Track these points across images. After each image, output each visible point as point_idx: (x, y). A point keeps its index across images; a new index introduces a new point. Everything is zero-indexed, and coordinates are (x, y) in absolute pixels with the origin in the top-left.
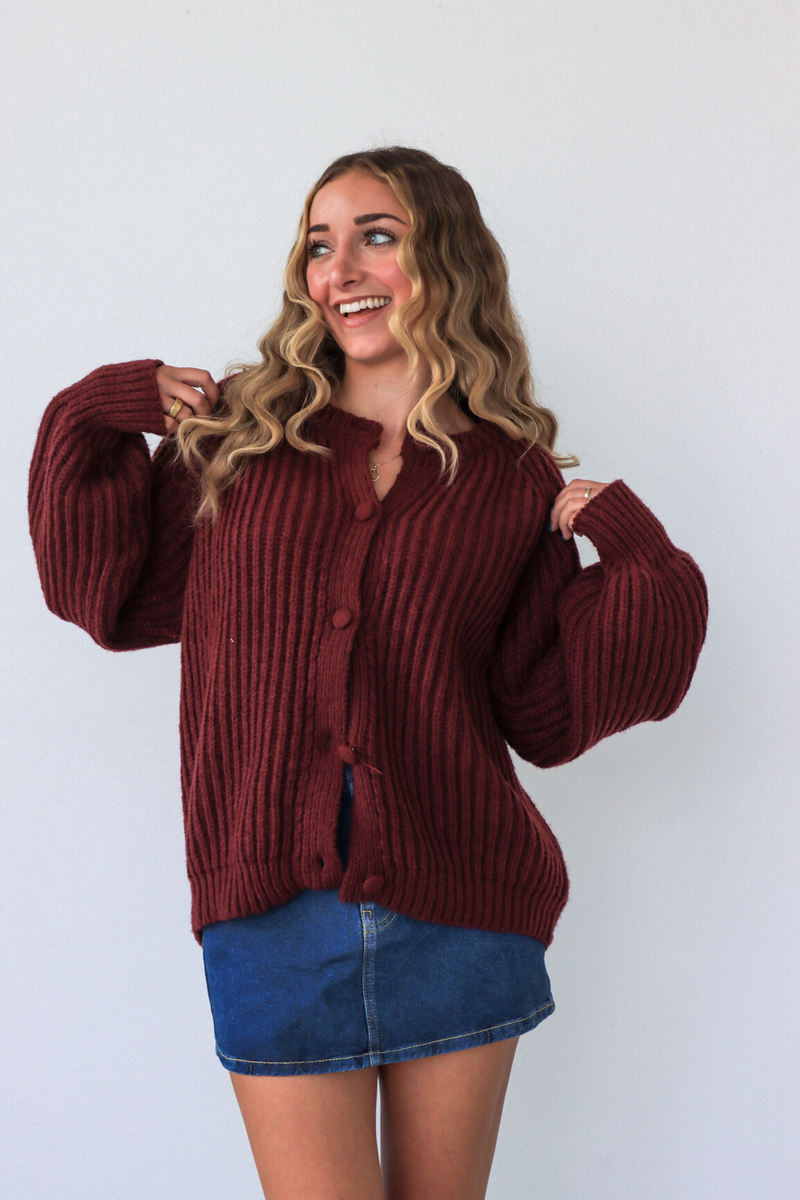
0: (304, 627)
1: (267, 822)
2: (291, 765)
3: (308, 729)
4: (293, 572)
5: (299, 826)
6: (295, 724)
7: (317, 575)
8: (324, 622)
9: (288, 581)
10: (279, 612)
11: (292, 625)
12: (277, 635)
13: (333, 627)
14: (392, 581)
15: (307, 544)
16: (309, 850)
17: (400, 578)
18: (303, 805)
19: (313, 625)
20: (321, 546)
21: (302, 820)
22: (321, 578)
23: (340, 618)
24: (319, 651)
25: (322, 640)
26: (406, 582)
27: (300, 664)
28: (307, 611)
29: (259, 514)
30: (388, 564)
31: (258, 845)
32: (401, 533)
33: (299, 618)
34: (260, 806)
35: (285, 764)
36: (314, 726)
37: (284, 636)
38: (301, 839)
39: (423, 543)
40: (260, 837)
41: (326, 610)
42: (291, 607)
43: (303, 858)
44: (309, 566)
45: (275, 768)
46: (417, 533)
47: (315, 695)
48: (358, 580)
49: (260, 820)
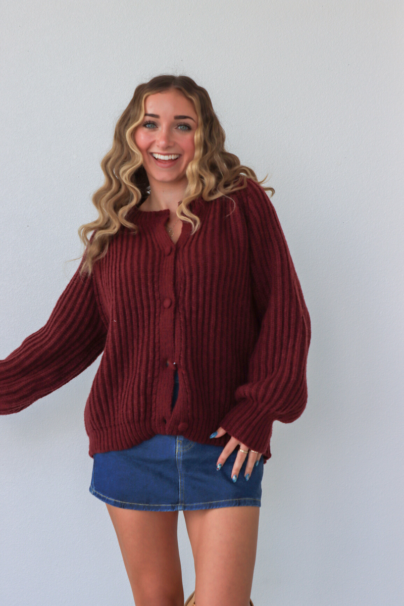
0: (151, 310)
1: (139, 403)
2: (149, 376)
3: (157, 358)
4: (142, 286)
5: (154, 404)
6: (150, 356)
7: (153, 284)
8: (160, 306)
9: (140, 291)
10: (139, 306)
11: (146, 310)
12: (139, 316)
13: (165, 308)
14: (188, 278)
15: (146, 272)
16: (159, 416)
17: (191, 276)
18: (156, 394)
19: (155, 309)
20: (153, 271)
21: (155, 401)
22: (155, 286)
23: (167, 303)
24: (159, 320)
25: (161, 315)
26: (194, 277)
27: (152, 328)
28: (151, 302)
29: (122, 264)
30: (184, 271)
31: (135, 414)
32: (186, 254)
33: (149, 307)
34: (136, 396)
35: (146, 375)
36: (159, 356)
37: (143, 316)
38: (156, 410)
39: (197, 256)
40: (135, 410)
41: (160, 300)
42: (144, 302)
43: (156, 420)
44: (149, 281)
45: (142, 378)
46: (193, 252)
47: (159, 342)
48: (172, 283)
49: (135, 402)
